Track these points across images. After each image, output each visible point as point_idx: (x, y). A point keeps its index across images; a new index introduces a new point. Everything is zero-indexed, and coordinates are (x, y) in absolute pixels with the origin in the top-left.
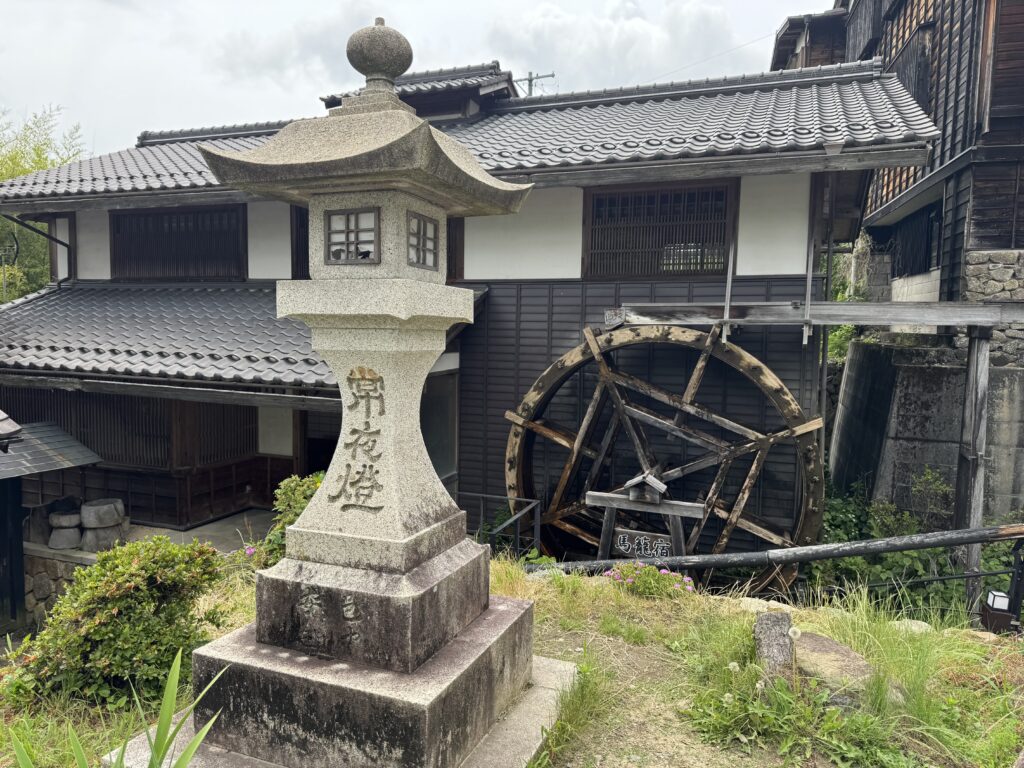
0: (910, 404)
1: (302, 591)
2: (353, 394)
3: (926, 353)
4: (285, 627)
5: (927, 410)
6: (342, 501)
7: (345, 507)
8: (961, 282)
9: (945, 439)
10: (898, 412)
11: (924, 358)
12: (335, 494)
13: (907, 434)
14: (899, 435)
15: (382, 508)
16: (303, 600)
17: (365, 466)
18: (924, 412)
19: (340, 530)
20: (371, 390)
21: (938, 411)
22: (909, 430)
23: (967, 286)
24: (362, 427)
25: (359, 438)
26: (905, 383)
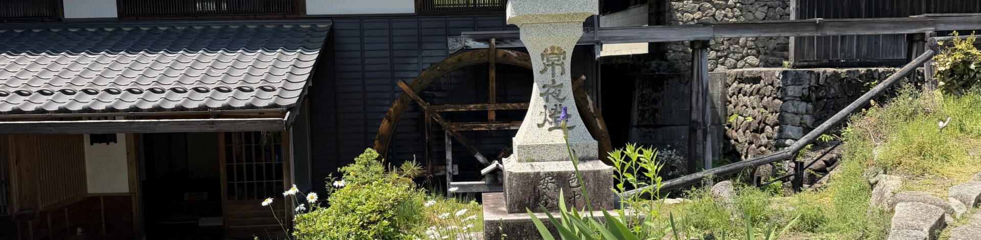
0: (645, 102)
1: (541, 177)
2: (544, 63)
3: (650, 65)
4: (529, 200)
5: (656, 104)
6: (547, 126)
7: (550, 130)
8: (667, 15)
9: (668, 124)
10: (638, 107)
11: (648, 69)
12: (541, 122)
13: (645, 123)
14: (640, 124)
15: (575, 126)
16: (542, 182)
17: (556, 105)
18: (654, 106)
19: (552, 141)
20: (555, 61)
21: (663, 104)
22: (646, 120)
23: (672, 16)
24: (550, 83)
25: (548, 90)
26: (641, 86)
